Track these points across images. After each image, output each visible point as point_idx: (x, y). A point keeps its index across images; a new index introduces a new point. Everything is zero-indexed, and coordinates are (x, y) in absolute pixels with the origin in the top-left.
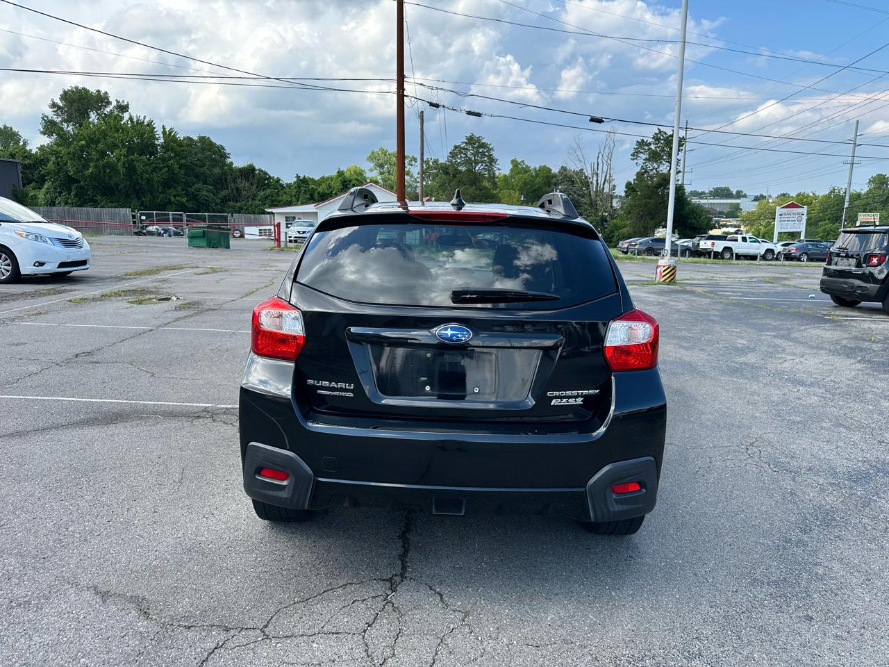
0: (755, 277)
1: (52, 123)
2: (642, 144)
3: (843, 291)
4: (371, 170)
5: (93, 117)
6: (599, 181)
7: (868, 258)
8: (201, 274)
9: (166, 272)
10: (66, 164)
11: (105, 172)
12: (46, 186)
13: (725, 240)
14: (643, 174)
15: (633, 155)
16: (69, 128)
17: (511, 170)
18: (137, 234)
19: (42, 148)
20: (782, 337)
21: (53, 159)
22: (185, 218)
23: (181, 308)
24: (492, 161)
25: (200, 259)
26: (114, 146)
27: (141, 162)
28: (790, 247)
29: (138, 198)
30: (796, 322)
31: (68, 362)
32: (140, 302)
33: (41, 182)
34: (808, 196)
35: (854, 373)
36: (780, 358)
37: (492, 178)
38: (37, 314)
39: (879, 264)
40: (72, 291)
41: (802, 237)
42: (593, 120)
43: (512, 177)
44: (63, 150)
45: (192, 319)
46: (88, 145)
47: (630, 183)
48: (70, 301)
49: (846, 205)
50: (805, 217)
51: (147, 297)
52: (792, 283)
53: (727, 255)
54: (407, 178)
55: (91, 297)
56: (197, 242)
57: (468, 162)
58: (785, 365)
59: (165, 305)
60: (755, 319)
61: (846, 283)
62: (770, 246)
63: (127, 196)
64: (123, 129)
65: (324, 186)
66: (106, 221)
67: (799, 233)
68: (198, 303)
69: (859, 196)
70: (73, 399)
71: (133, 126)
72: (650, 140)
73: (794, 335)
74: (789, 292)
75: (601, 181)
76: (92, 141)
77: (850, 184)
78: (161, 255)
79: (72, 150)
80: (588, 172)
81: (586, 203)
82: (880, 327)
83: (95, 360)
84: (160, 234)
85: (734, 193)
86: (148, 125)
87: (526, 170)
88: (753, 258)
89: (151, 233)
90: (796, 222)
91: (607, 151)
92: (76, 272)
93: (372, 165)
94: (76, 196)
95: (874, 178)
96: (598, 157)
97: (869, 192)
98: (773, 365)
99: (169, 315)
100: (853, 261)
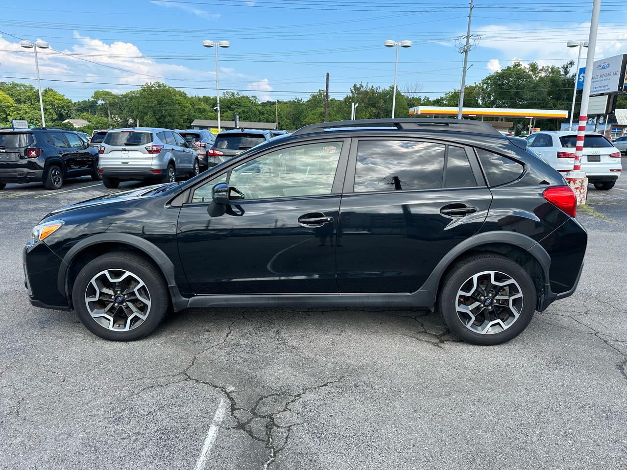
7: (28, 152)
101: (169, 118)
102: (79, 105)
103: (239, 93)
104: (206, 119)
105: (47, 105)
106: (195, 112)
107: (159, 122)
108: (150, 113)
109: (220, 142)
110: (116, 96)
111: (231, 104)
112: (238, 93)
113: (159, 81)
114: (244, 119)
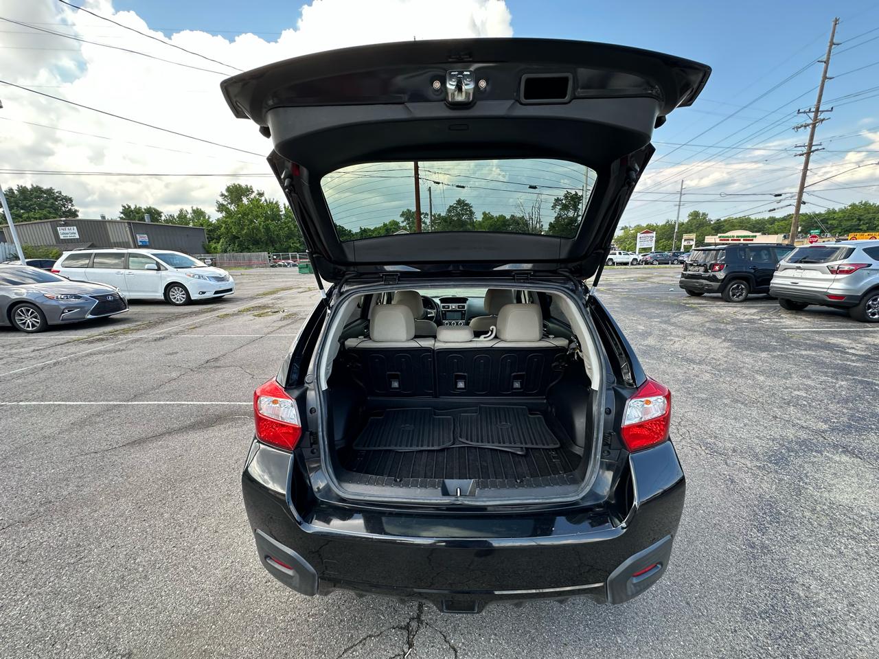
0: (632, 278)
1: (223, 205)
2: (557, 200)
3: (696, 288)
4: (403, 222)
5: (245, 200)
7: (712, 266)
8: (302, 292)
9: (282, 292)
10: (231, 228)
11: (253, 231)
12: (221, 241)
14: (559, 218)
15: (553, 207)
16: (232, 207)
17: (483, 218)
18: (272, 266)
19: (218, 220)
20: (665, 322)
21: (224, 225)
22: (298, 256)
23: (284, 318)
24: (472, 213)
25: (303, 282)
26: (257, 217)
27: (272, 225)
28: (647, 257)
29: (273, 246)
30: (669, 310)
31: (200, 367)
32: (260, 316)
33: (218, 239)
34: (653, 225)
35: (725, 351)
36: (671, 340)
37: (473, 223)
38: (194, 328)
39: (720, 270)
40: (221, 309)
41: (653, 250)
42: (531, 187)
43: (483, 222)
44: (229, 220)
45: (289, 327)
46: (243, 217)
47: (551, 223)
48: (218, 317)
49: (676, 230)
50: (654, 239)
51: (265, 311)
52: (656, 280)
53: (610, 263)
54: (423, 225)
55: (232, 313)
56: (303, 270)
57: (458, 214)
58: (676, 345)
59: (276, 317)
60: (643, 309)
61: (697, 282)
62: (635, 256)
63: (267, 244)
64: (262, 206)
65: (376, 233)
66: (254, 261)
67: (651, 249)
68: (295, 314)
69: (683, 224)
70: (192, 403)
71: (267, 205)
72: (562, 198)
73: (673, 320)
74: (656, 287)
75: (534, 223)
76: (245, 214)
77: (678, 218)
78: (281, 280)
79: (233, 220)
80: (527, 217)
82: (725, 311)
83: (218, 365)
84: (285, 266)
86: (276, 203)
87: (492, 217)
88: (626, 264)
89: (280, 266)
90: (648, 241)
91: (537, 205)
92: (227, 295)
93: (403, 219)
94: (238, 246)
95: (692, 213)
96: (532, 209)
97: (689, 221)
98: (667, 346)
99: (275, 324)
100: (702, 269)
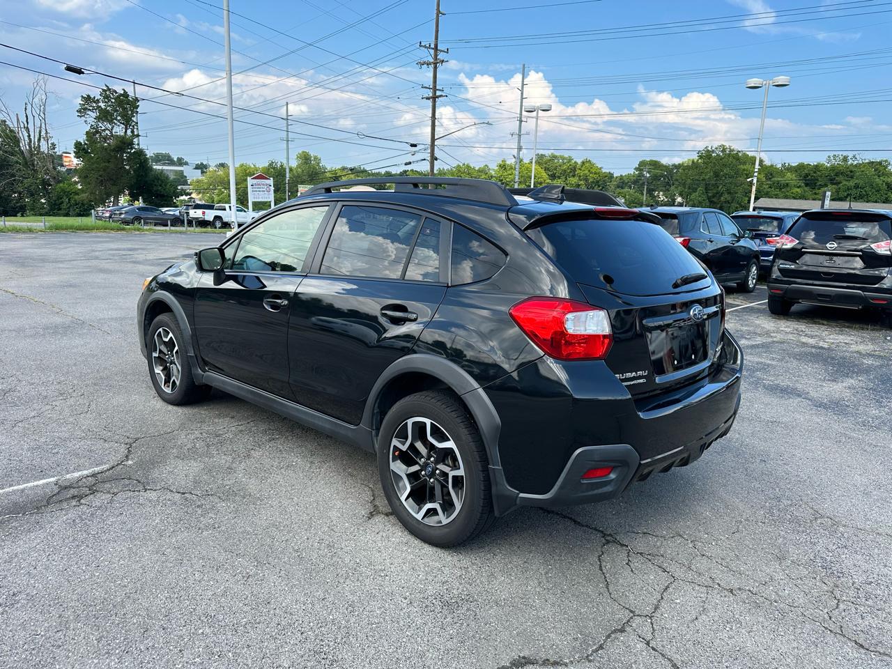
2: (88, 99)
6: (32, 137)
13: (213, 209)
14: (94, 134)
15: (79, 111)
42: (69, 69)
47: (80, 143)
49: (287, 178)
50: (272, 188)
53: (218, 224)
72: (98, 97)
75: (35, 138)
80: (13, 125)
81: (17, 162)
85: (175, 159)
90: (266, 192)
91: (37, 102)
96: (26, 109)
97: (298, 166)
101: (726, 196)
102: (621, 179)
103: (857, 156)
104: (786, 197)
105: (581, 180)
106: (770, 187)
107: (711, 202)
108: (701, 189)
109: (805, 232)
110: (665, 166)
111: (837, 175)
112: (854, 156)
113: (724, 144)
114: (854, 198)
